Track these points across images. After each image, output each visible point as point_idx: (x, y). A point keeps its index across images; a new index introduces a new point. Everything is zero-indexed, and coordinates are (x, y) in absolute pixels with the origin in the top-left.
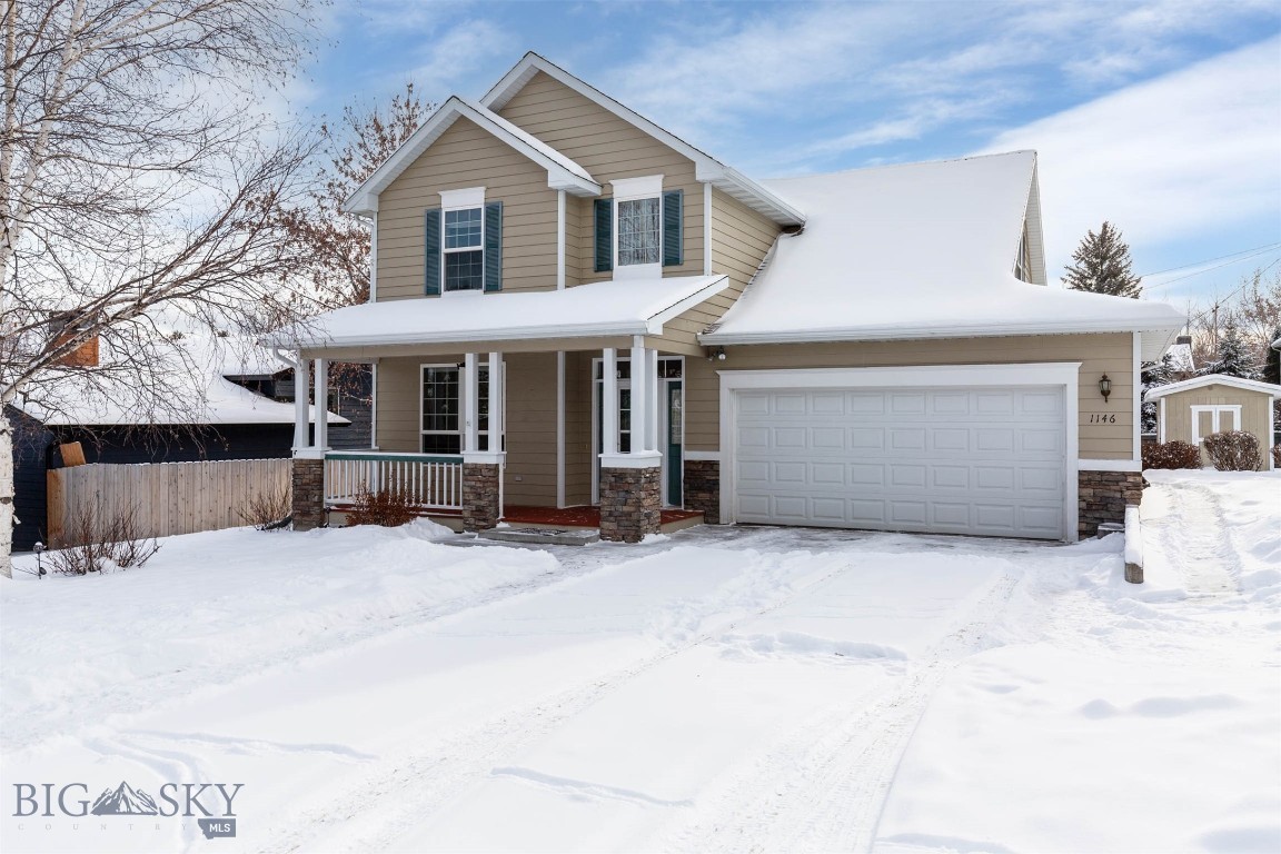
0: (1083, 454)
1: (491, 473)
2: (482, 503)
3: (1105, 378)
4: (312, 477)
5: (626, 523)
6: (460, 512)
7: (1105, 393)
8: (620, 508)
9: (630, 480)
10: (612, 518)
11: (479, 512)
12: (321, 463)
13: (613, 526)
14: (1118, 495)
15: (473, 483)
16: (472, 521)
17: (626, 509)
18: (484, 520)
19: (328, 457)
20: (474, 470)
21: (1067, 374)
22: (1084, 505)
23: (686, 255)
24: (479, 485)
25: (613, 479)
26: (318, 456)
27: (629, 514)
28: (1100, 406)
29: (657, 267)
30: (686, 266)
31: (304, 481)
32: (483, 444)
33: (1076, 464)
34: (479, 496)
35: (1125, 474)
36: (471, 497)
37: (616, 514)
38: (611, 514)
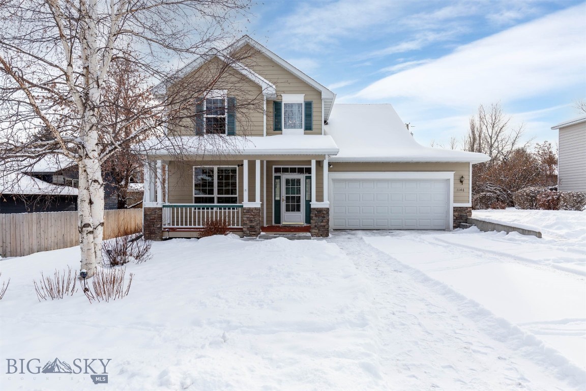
0: (455, 201)
1: (258, 211)
2: (253, 224)
3: (462, 177)
4: (156, 216)
5: (323, 230)
6: (242, 229)
7: (461, 182)
8: (319, 224)
9: (325, 212)
10: (316, 228)
11: (252, 228)
12: (161, 209)
13: (317, 231)
14: (465, 214)
15: (248, 216)
16: (248, 232)
17: (322, 224)
18: (254, 232)
19: (164, 206)
20: (249, 210)
21: (450, 175)
22: (455, 218)
23: (314, 127)
24: (251, 216)
25: (316, 212)
26: (160, 206)
27: (324, 226)
28: (460, 186)
29: (302, 130)
30: (314, 131)
31: (151, 218)
32: (252, 198)
33: (453, 205)
34: (251, 221)
35: (467, 208)
36: (248, 222)
37: (318, 226)
38: (316, 226)
